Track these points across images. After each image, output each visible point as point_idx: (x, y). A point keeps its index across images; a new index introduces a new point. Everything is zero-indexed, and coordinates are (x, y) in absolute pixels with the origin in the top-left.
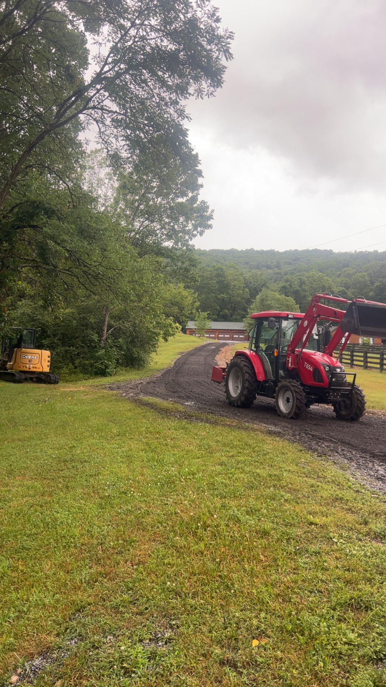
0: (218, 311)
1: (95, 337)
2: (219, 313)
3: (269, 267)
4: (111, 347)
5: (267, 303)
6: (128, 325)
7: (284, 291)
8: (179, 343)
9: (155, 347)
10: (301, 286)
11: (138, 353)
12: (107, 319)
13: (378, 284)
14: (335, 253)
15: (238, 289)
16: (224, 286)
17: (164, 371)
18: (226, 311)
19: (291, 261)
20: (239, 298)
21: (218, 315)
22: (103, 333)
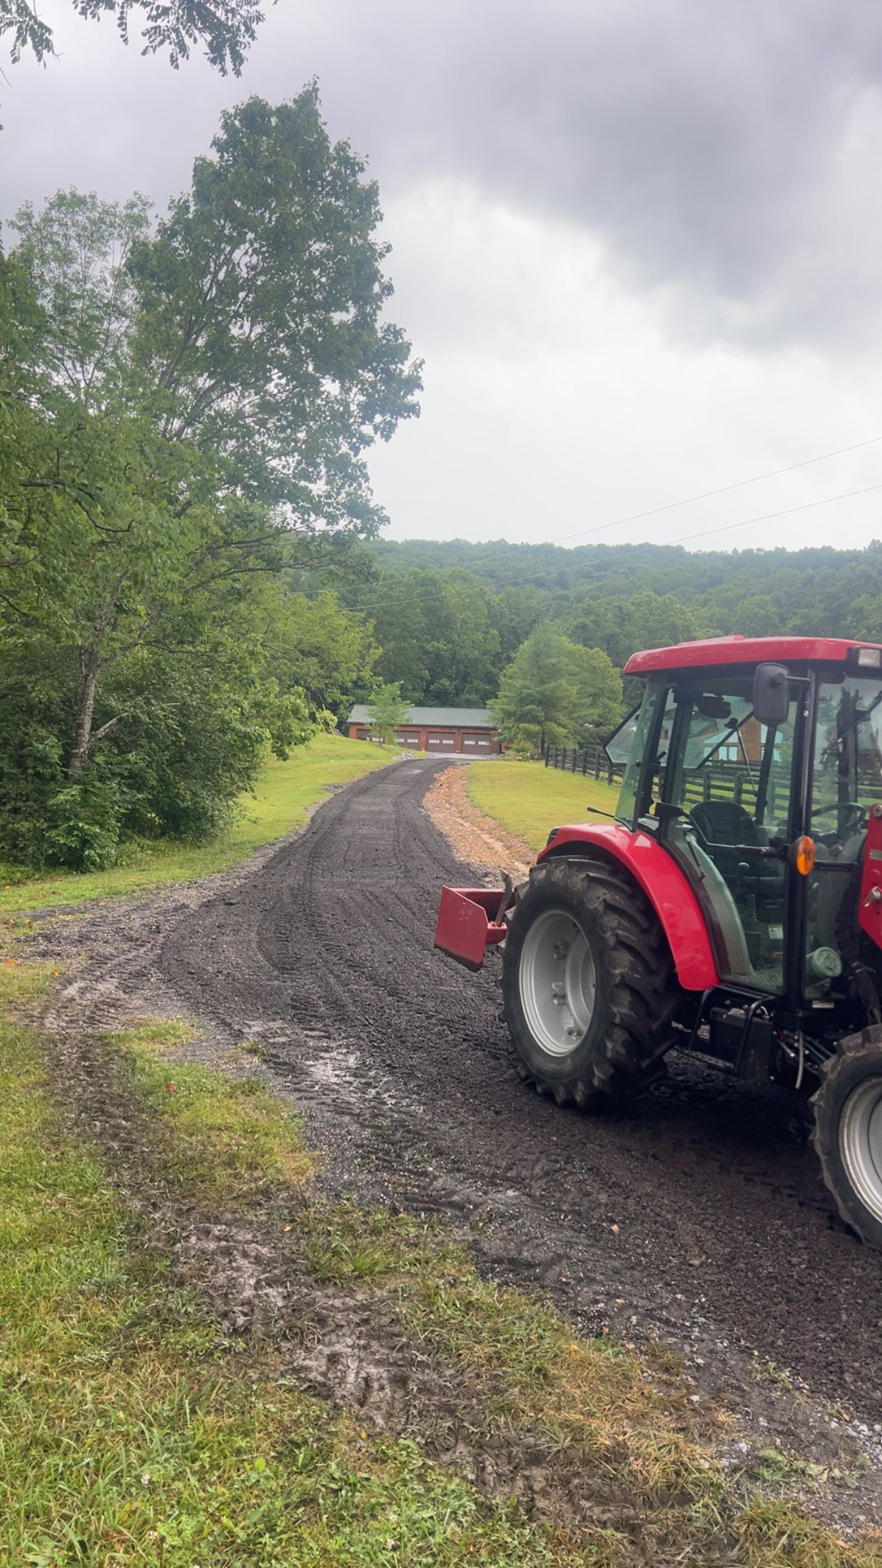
0: (427, 681)
1: (51, 747)
2: (428, 687)
3: (540, 584)
4: (102, 779)
5: (549, 661)
6: (162, 709)
7: (583, 635)
8: (330, 758)
9: (249, 778)
10: (621, 625)
11: (195, 794)
12: (92, 691)
13: (798, 622)
14: (689, 553)
15: (472, 630)
16: (440, 623)
17: (277, 848)
18: (445, 682)
19: (591, 570)
20: (476, 652)
21: (426, 691)
22: (78, 735)
